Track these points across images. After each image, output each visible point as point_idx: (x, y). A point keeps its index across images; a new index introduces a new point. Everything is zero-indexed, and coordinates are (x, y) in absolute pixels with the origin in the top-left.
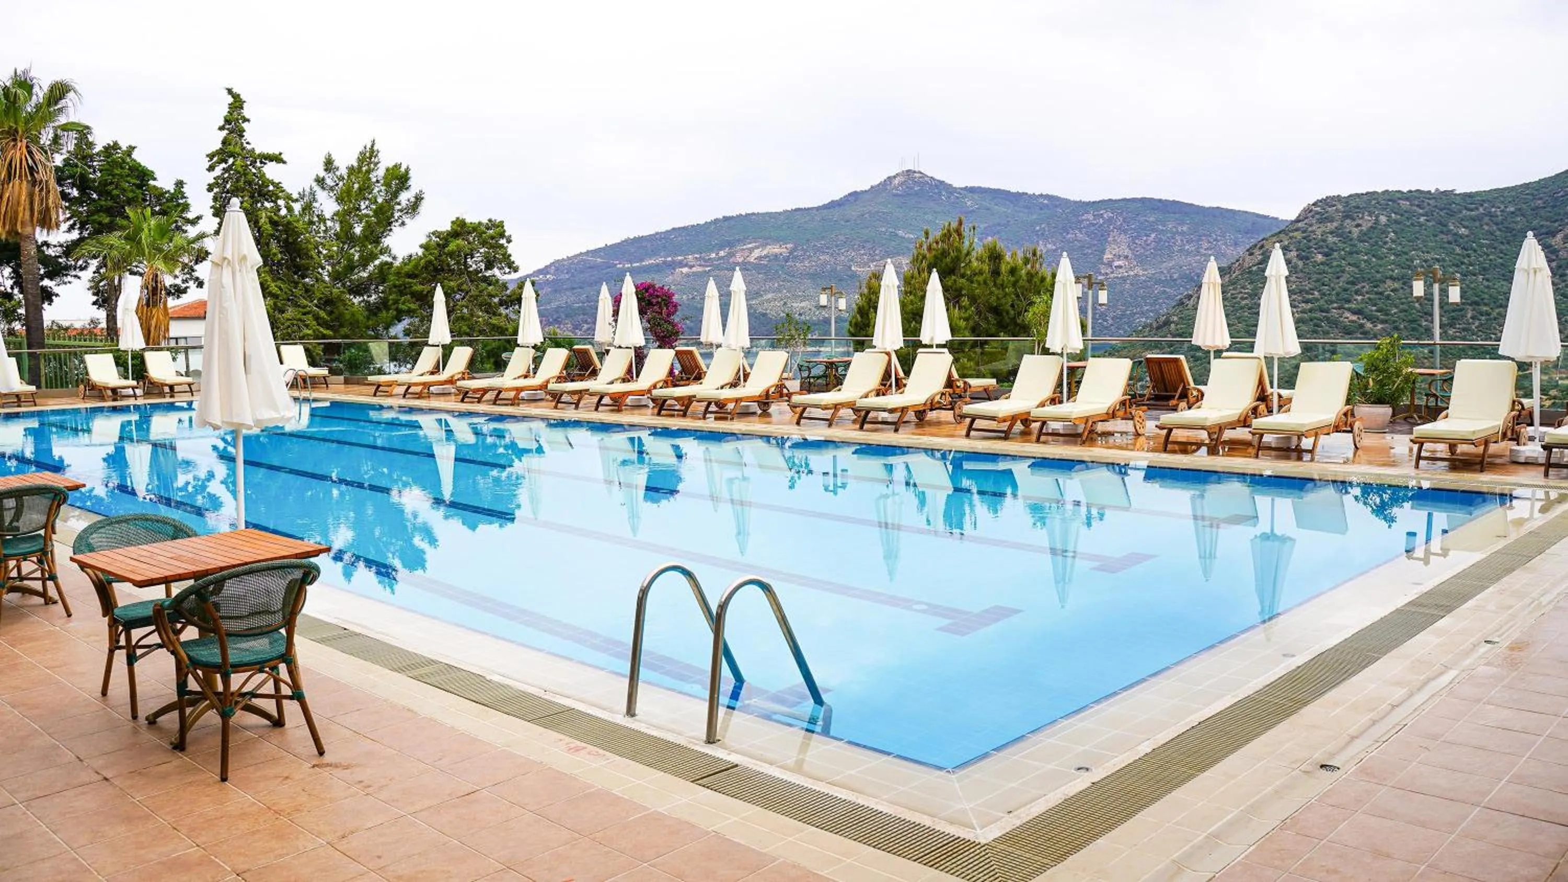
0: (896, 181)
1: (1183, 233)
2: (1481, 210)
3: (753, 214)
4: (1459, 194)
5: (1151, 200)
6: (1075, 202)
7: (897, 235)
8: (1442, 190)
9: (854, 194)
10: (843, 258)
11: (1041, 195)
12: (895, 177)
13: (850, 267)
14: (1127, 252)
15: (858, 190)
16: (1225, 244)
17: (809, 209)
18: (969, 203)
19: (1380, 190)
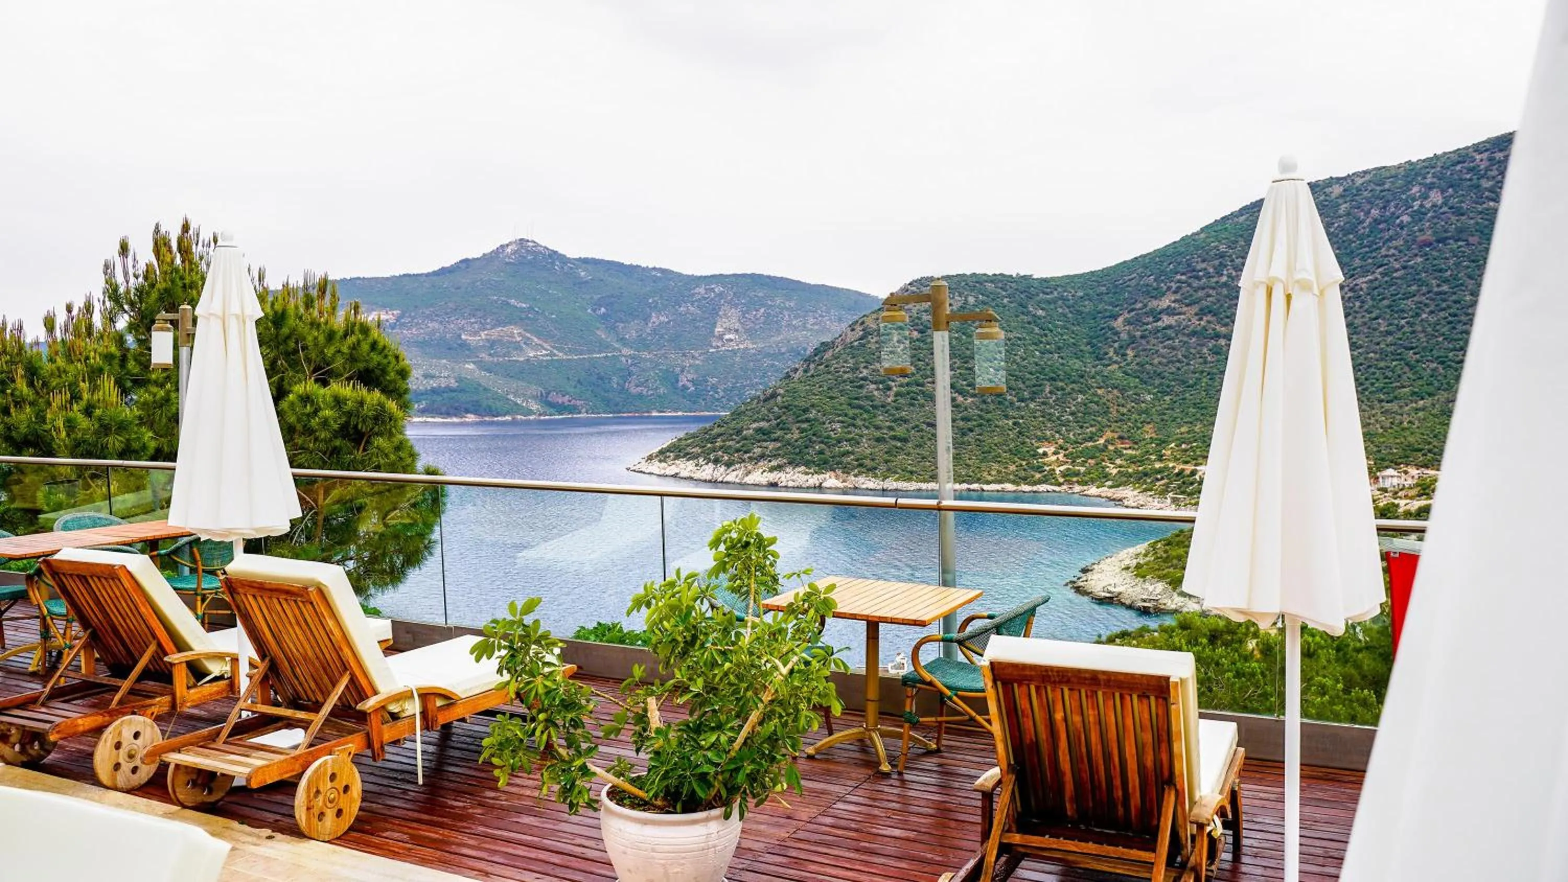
0: (509, 250)
1: (790, 309)
2: (1055, 293)
3: (359, 278)
4: (1037, 279)
5: (760, 276)
6: (688, 276)
7: (508, 304)
8: (1022, 274)
9: (466, 261)
10: (452, 326)
11: (654, 269)
12: (507, 245)
13: (460, 336)
14: (737, 326)
15: (470, 257)
16: (830, 319)
17: (418, 275)
18: (583, 274)
19: (968, 273)
